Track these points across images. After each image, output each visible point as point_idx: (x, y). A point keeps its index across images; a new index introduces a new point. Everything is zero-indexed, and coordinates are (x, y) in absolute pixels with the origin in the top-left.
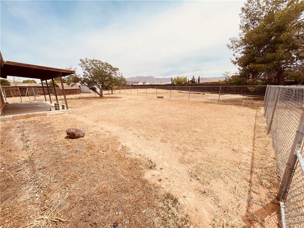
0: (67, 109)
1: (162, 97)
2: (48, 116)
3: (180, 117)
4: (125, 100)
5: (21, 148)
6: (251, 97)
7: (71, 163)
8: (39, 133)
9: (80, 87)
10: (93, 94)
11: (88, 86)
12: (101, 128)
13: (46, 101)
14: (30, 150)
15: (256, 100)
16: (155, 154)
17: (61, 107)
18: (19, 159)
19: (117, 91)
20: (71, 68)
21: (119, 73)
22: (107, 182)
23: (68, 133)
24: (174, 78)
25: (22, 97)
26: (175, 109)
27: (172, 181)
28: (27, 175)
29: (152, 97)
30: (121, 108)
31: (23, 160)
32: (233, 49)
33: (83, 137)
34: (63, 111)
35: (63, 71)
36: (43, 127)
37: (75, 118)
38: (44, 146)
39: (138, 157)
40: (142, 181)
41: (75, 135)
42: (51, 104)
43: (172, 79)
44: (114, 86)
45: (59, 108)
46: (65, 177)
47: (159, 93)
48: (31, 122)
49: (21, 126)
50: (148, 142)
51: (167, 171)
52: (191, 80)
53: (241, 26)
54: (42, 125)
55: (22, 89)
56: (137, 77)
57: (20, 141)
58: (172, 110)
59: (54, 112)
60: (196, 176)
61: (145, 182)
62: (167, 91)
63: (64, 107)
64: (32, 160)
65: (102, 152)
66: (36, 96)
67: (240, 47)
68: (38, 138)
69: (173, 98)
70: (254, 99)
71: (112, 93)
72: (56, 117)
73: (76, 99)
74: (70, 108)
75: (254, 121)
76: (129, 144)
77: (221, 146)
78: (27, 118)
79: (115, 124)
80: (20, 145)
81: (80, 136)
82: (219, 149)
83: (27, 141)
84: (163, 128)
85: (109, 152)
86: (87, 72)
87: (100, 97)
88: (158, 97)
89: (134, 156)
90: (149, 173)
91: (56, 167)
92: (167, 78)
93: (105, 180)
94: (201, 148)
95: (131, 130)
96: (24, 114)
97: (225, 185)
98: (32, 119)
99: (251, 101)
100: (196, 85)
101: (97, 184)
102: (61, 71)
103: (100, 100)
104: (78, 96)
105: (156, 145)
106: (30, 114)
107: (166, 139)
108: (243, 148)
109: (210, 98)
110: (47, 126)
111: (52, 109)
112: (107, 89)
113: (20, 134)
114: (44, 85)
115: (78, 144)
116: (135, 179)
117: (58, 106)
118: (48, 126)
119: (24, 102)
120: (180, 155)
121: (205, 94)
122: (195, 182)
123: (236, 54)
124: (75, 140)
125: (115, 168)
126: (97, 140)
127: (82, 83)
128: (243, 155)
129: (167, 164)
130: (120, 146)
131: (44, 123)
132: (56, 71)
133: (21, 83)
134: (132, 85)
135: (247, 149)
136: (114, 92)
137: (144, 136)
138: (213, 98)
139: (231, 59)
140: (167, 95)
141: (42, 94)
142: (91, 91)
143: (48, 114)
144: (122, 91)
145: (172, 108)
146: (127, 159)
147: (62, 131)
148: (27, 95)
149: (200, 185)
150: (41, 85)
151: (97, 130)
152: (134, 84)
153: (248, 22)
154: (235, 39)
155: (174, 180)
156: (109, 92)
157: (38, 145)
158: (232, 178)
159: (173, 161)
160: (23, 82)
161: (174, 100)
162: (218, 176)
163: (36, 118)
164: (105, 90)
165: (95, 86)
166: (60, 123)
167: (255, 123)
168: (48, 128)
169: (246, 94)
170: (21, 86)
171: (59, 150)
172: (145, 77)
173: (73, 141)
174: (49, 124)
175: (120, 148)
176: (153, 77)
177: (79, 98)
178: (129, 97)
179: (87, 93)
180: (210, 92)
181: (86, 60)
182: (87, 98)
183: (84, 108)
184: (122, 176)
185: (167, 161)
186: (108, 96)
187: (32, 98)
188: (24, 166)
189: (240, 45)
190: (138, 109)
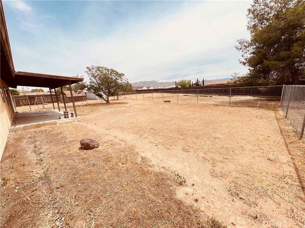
0: (76, 116)
1: (169, 101)
2: (58, 125)
3: (195, 121)
4: (132, 105)
5: (34, 162)
6: (263, 98)
7: (91, 180)
8: (52, 144)
9: (86, 94)
10: (99, 100)
11: (95, 93)
12: (115, 136)
13: (54, 109)
14: (44, 165)
15: (269, 101)
16: (180, 166)
17: (70, 115)
18: (34, 176)
19: (123, 97)
20: (78, 76)
21: (124, 79)
22: (135, 204)
23: (82, 144)
24: (177, 82)
25: (31, 106)
26: (186, 114)
27: (211, 201)
28: (44, 195)
29: (158, 101)
30: (130, 114)
31: (38, 176)
32: (242, 50)
33: (97, 147)
34: (72, 119)
35: (72, 79)
36: (55, 137)
37: (85, 126)
38: (58, 158)
39: (162, 170)
40: (175, 202)
41: (89, 146)
42: (59, 112)
43: (176, 83)
44: (120, 92)
45: (68, 116)
46: (87, 198)
47: (166, 97)
48: (42, 131)
49: (32, 136)
50: (169, 151)
51: (200, 188)
52: (196, 83)
53: (248, 27)
54: (53, 134)
55: (31, 98)
56: (140, 82)
57: (33, 154)
58: (183, 114)
59: (63, 120)
60: (238, 195)
61: (179, 203)
62: (172, 95)
63: (73, 115)
64: (48, 176)
65: (121, 165)
66: (44, 104)
67: (249, 47)
68: (51, 150)
69: (180, 102)
70: (267, 100)
71: (118, 99)
72: (67, 125)
73: (83, 106)
74: (78, 115)
75: (277, 124)
76: (148, 155)
77: (252, 155)
78: (37, 128)
79: (128, 132)
80: (33, 158)
81: (95, 147)
82: (251, 158)
83: (40, 154)
84: (181, 135)
85: (129, 165)
86: (94, 79)
87: (106, 104)
88: (165, 101)
89: (157, 169)
90: (181, 190)
91: (75, 185)
92: (170, 82)
93: (133, 201)
94: (231, 157)
95: (146, 138)
96: (35, 124)
97: (278, 206)
98: (43, 128)
99: (265, 102)
100: (202, 87)
101: (124, 207)
102: (70, 79)
103: (107, 106)
104: (84, 103)
105: (178, 155)
106: (41, 123)
107: (187, 148)
108: (279, 156)
109: (219, 100)
110: (58, 136)
111: (61, 117)
112: (113, 95)
113: (32, 146)
114: (52, 93)
115: (94, 156)
116: (166, 199)
117: (67, 114)
118: (60, 136)
119: (33, 111)
120: (209, 167)
121: (212, 97)
122: (238, 203)
123: (245, 55)
124: (89, 151)
125: (140, 185)
126: (113, 150)
127: (89, 89)
128: (283, 165)
129: (198, 179)
130: (139, 157)
131: (56, 132)
132: (65, 79)
133: (29, 92)
134: (137, 91)
135: (285, 158)
136: (119, 98)
137: (163, 145)
138: (222, 100)
139: (239, 60)
140: (174, 99)
141: (50, 103)
142: (97, 97)
143: (58, 123)
144: (128, 96)
145: (183, 112)
146: (151, 173)
147: (74, 141)
148: (36, 104)
149: (246, 207)
150: (50, 93)
151: (110, 139)
152: (138, 89)
153: (255, 22)
154: (243, 40)
155: (212, 200)
156: (114, 98)
157: (53, 158)
158: (282, 196)
159: (203, 174)
160: (31, 90)
161: (182, 104)
162: (263, 194)
163: (46, 127)
164: (110, 96)
165: (101, 93)
166: (72, 132)
167: (279, 127)
168: (59, 138)
169: (257, 95)
170: (30, 95)
171: (75, 164)
172: (149, 82)
173: (88, 152)
174: (61, 133)
175: (140, 159)
176: (156, 82)
177: (86, 105)
178: (135, 102)
179: (93, 99)
180: (218, 94)
181: (92, 67)
182: (94, 105)
183: (92, 115)
184: (151, 196)
185: (197, 175)
186: (114, 102)
187: (41, 106)
188: (40, 184)
189: (249, 46)
190: (148, 114)
